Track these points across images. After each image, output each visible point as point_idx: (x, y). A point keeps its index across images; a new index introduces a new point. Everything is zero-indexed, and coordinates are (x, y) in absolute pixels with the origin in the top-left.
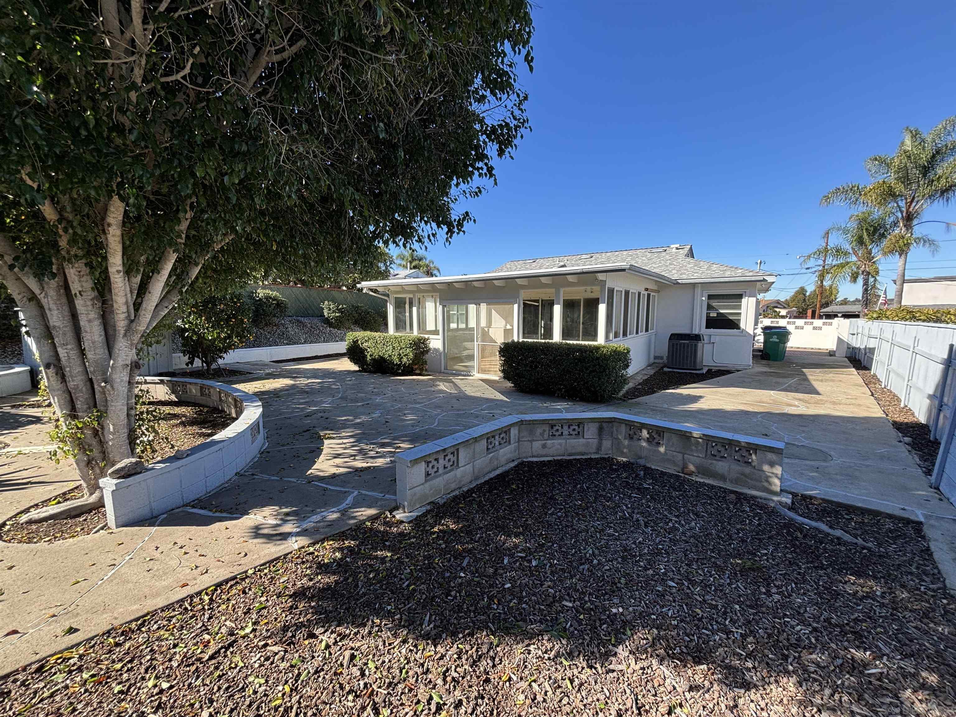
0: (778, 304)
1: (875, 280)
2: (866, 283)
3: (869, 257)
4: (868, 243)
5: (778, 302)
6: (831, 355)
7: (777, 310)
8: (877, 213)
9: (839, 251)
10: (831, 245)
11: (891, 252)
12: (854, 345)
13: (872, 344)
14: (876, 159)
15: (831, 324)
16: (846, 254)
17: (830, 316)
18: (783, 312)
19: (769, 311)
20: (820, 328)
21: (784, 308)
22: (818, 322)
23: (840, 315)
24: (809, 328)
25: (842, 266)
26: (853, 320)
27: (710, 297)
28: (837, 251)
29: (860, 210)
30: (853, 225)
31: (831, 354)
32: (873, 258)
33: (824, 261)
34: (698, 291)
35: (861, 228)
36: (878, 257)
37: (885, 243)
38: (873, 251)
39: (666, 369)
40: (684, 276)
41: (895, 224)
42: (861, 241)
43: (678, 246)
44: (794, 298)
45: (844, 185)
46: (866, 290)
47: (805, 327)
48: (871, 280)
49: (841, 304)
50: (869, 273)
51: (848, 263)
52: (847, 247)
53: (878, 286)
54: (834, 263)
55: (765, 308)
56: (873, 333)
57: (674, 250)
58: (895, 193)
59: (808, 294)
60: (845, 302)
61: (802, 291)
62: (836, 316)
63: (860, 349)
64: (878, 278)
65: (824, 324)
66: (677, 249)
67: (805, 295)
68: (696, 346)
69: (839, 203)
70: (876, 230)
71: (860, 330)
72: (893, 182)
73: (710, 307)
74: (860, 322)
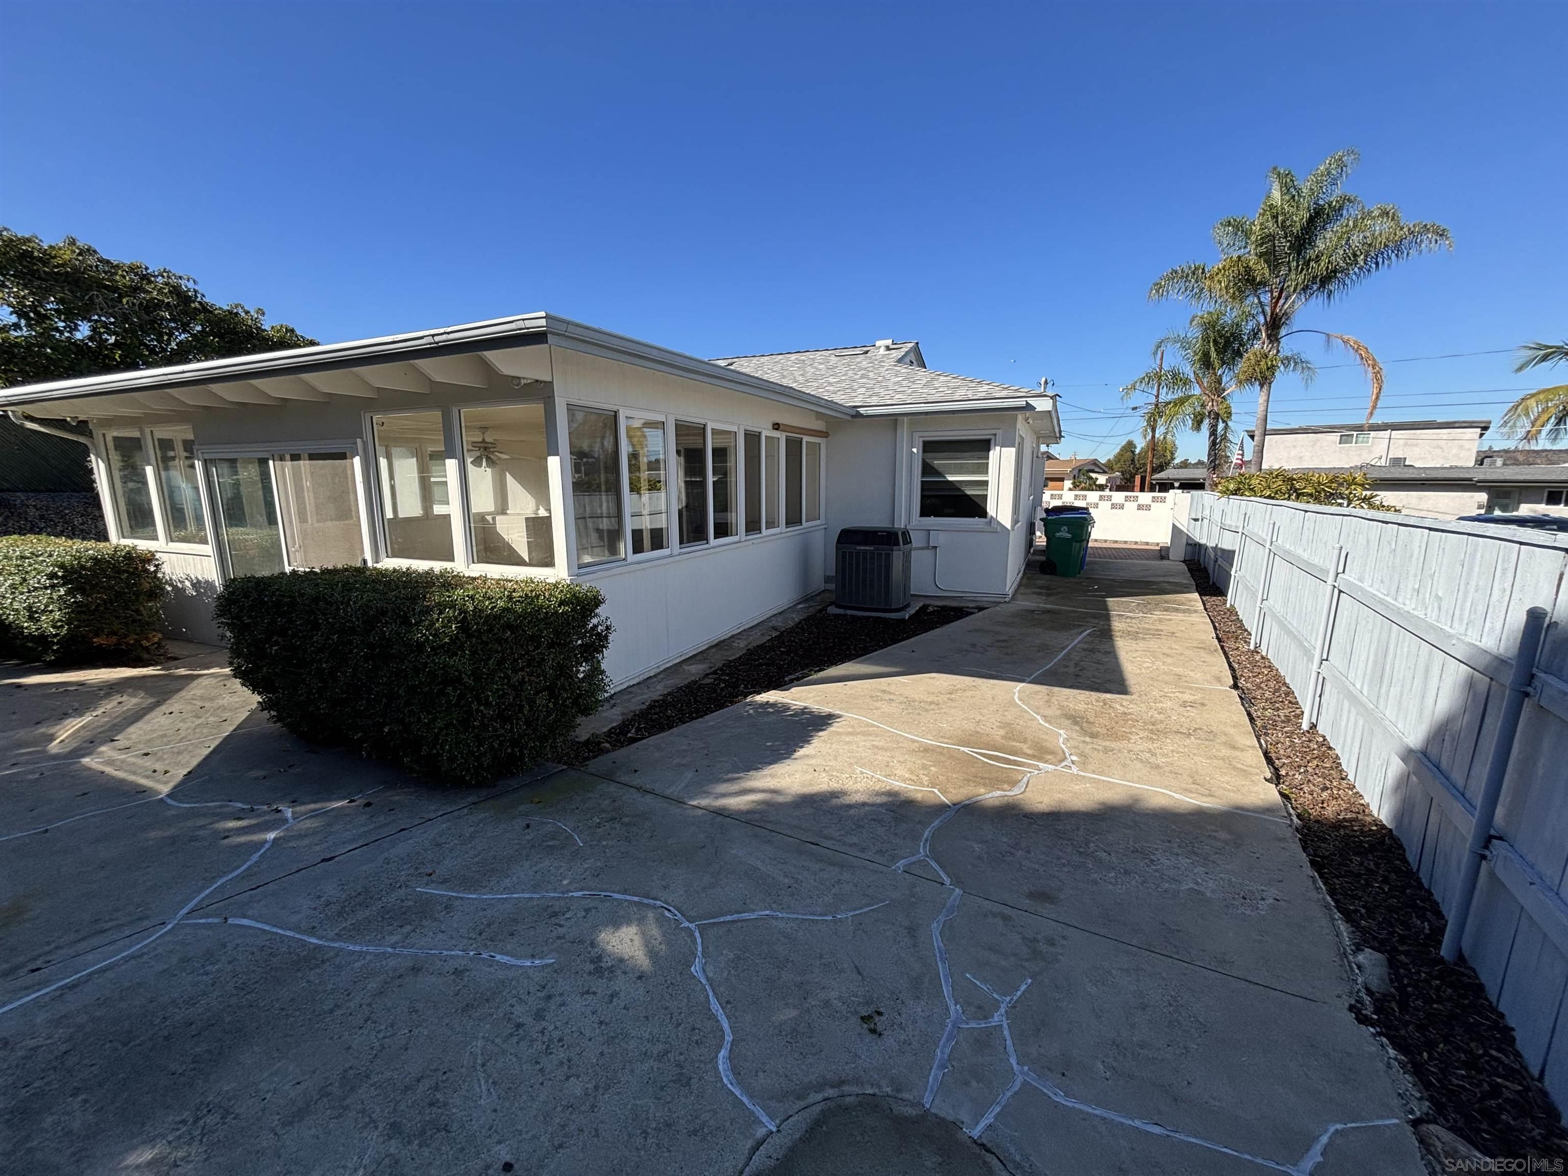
0: (1095, 466)
1: (1226, 427)
2: (1213, 433)
3: (1218, 389)
4: (1217, 365)
5: (1095, 463)
6: (1162, 558)
7: (1094, 475)
8: (1231, 315)
9: (1177, 379)
10: (1166, 367)
11: (1249, 380)
12: (1198, 539)
13: (1227, 542)
14: (1229, 224)
15: (1163, 500)
16: (1186, 382)
17: (1165, 486)
18: (1102, 479)
19: (1082, 478)
20: (1148, 508)
21: (1105, 472)
22: (1145, 497)
23: (1177, 484)
24: (1131, 506)
25: (1181, 402)
26: (1196, 493)
27: (929, 447)
28: (1174, 376)
29: (1205, 308)
30: (1195, 333)
31: (1163, 554)
32: (1224, 390)
33: (1157, 396)
34: (904, 432)
35: (1206, 339)
36: (1231, 388)
37: (1242, 365)
38: (1224, 380)
39: (833, 610)
40: (874, 400)
41: (1255, 334)
42: (1206, 362)
43: (888, 342)
44: (1118, 458)
45: (1184, 266)
46: (1214, 443)
47: (1127, 504)
48: (1221, 426)
49: (1181, 467)
50: (1217, 416)
51: (1190, 397)
52: (1188, 370)
53: (1230, 436)
54: (1170, 397)
55: (1076, 472)
56: (1229, 522)
57: (882, 351)
58: (1254, 279)
59: (1137, 451)
60: (1185, 465)
61: (1130, 446)
62: (1173, 487)
63: (1206, 548)
64: (1230, 423)
65: (1154, 499)
66: (888, 348)
67: (1133, 452)
68: (888, 557)
69: (1177, 296)
70: (1228, 343)
71: (1207, 512)
72: (1253, 259)
73: (927, 469)
74: (1207, 497)
